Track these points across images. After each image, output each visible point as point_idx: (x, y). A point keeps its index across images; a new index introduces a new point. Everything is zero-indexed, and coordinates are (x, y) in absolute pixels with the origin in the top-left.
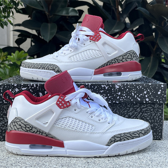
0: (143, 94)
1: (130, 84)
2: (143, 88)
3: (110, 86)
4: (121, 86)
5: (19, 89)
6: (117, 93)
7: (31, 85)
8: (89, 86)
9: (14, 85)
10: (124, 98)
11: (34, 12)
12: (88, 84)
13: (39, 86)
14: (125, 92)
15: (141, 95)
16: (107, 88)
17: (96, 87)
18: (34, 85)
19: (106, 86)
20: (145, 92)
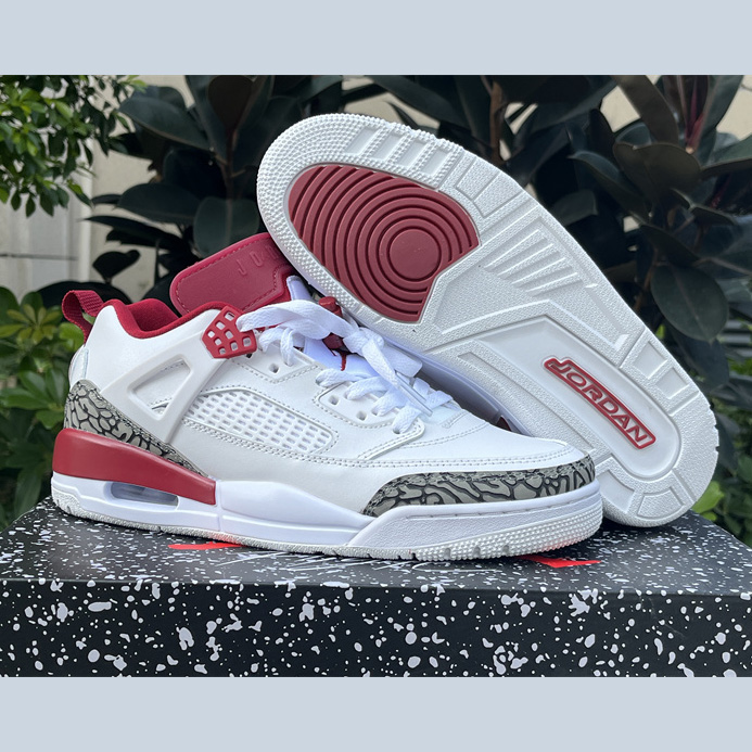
0: (708, 647)
1: (644, 595)
2: (709, 618)
3: (546, 600)
4: (600, 602)
5: (75, 610)
6: (579, 641)
7: (138, 588)
8: (437, 599)
9: (48, 584)
10: (611, 664)
11: (172, 152)
12: (430, 589)
13: (176, 592)
14: (617, 636)
15: (702, 649)
16: (525, 610)
17: (471, 605)
18: (150, 585)
19: (521, 601)
20: (721, 638)
